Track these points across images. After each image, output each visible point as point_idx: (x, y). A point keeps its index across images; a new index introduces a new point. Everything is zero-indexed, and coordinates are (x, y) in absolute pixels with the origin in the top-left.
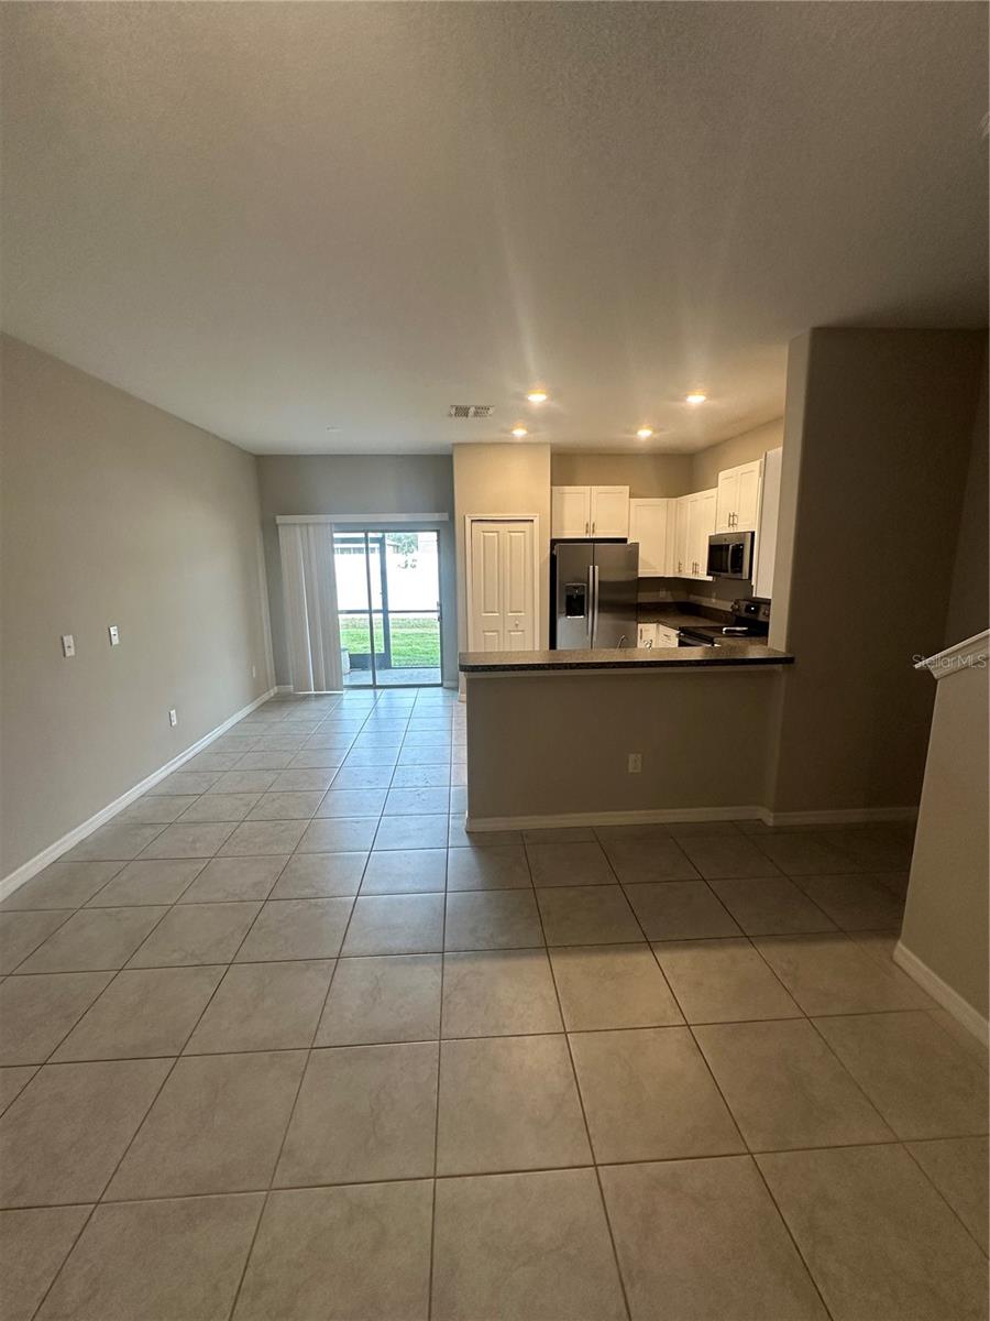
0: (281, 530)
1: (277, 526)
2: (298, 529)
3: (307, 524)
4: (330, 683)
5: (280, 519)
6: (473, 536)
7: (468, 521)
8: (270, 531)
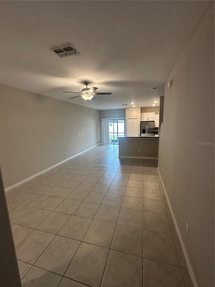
0: (102, 121)
1: (101, 120)
2: (104, 121)
3: (105, 120)
4: (108, 143)
5: (102, 119)
6: (129, 121)
7: (128, 119)
8: (100, 121)
